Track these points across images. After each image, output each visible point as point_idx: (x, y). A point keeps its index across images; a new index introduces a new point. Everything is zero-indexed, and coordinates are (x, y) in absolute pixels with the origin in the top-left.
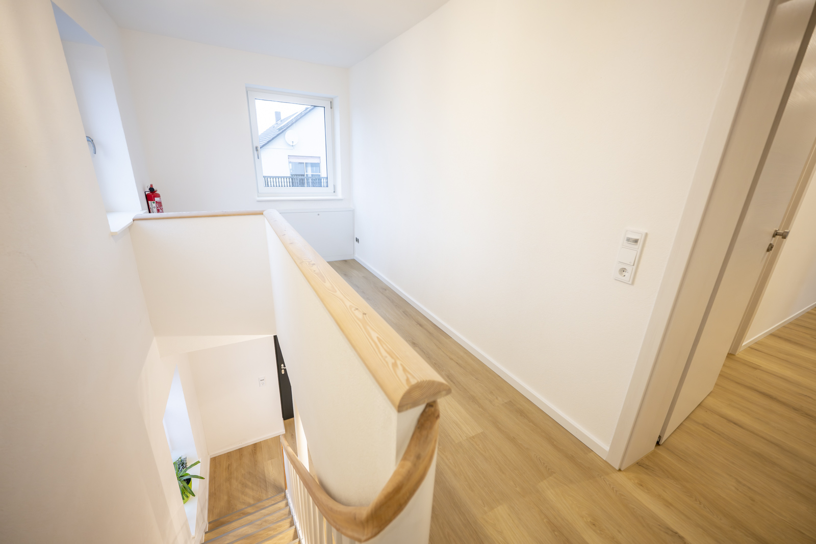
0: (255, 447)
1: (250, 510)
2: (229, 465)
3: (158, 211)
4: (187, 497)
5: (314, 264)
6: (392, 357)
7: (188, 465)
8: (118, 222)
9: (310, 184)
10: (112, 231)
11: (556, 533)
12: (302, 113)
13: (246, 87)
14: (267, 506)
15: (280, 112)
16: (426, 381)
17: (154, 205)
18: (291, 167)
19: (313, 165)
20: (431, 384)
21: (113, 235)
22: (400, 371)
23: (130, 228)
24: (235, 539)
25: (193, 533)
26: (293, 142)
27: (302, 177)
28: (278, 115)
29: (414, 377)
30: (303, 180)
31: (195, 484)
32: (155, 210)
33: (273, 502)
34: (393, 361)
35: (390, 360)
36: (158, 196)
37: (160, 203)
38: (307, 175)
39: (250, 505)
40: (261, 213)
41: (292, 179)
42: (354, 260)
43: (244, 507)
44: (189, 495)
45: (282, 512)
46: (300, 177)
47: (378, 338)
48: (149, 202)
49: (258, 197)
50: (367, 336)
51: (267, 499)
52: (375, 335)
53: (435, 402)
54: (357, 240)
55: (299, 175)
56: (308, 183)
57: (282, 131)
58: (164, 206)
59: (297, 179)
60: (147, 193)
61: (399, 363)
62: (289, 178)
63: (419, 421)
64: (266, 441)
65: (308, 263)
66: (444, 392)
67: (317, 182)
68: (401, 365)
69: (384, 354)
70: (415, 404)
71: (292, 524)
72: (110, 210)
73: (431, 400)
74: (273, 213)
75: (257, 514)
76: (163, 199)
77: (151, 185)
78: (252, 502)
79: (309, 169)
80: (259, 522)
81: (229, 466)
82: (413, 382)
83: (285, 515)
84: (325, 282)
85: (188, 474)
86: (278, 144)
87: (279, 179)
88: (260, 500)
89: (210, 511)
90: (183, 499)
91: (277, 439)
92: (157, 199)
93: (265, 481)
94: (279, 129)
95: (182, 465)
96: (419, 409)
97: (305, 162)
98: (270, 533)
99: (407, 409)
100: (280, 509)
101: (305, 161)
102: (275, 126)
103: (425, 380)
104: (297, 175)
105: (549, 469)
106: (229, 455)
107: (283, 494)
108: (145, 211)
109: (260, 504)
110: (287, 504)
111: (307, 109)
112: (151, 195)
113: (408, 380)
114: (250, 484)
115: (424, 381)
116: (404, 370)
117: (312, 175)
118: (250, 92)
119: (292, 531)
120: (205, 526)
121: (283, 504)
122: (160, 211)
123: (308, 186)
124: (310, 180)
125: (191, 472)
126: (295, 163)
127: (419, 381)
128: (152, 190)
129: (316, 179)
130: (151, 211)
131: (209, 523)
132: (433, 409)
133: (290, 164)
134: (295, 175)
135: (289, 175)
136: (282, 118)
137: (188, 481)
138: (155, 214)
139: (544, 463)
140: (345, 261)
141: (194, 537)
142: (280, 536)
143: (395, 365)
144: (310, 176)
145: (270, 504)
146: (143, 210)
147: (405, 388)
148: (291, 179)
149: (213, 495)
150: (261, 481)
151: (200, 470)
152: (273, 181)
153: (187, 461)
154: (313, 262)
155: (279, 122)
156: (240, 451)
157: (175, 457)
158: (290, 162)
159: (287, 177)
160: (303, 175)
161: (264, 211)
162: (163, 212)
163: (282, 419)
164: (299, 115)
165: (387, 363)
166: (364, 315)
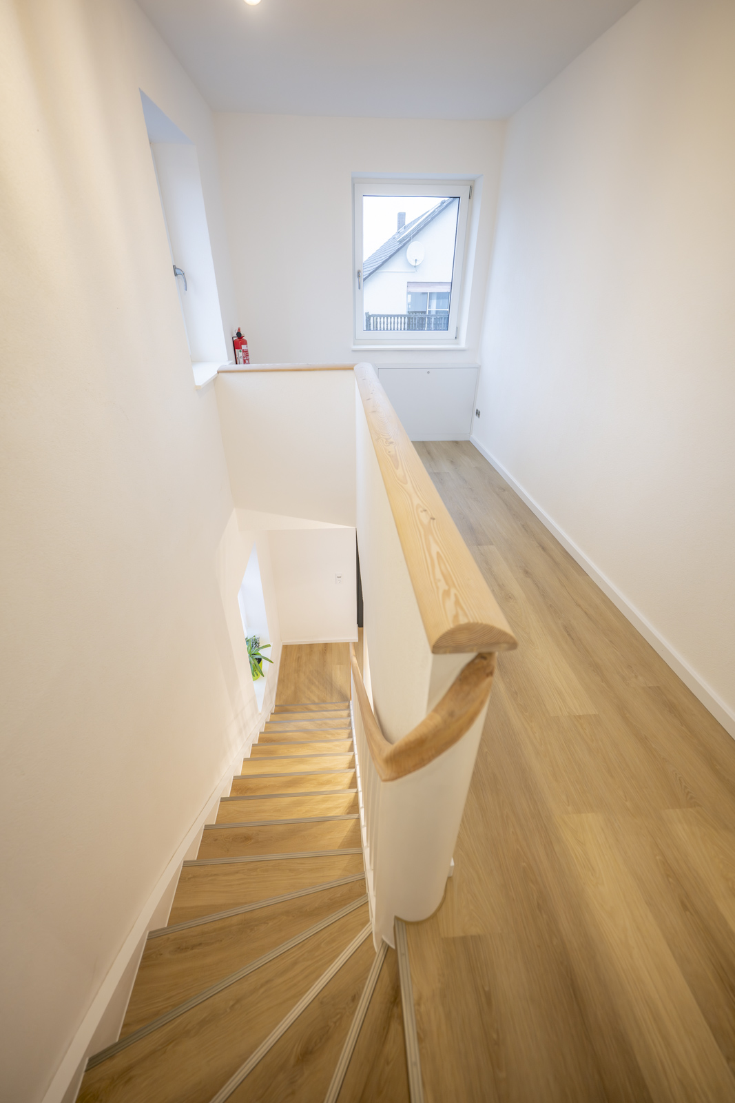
0: (326, 647)
1: (313, 707)
2: (299, 657)
3: (245, 362)
4: (257, 675)
5: (392, 443)
6: (447, 583)
7: (261, 645)
8: (203, 374)
9: (432, 325)
10: (197, 384)
11: (671, 880)
12: (434, 211)
13: (353, 179)
14: (329, 709)
15: (405, 213)
16: (482, 624)
17: (241, 354)
18: (409, 300)
19: (440, 296)
20: (489, 630)
21: (198, 389)
22: (450, 604)
23: (215, 380)
24: (295, 729)
25: (260, 710)
26: (416, 260)
27: (423, 316)
28: (401, 217)
29: (466, 615)
30: (423, 319)
31: (265, 665)
32: (242, 360)
33: (336, 708)
34: (446, 588)
35: (443, 586)
36: (245, 343)
37: (247, 351)
38: (430, 312)
39: (314, 703)
40: (351, 368)
41: (409, 319)
42: (468, 442)
43: (308, 702)
44: (259, 674)
45: (343, 720)
46: (420, 315)
47: (438, 553)
48: (236, 350)
49: (354, 344)
50: (425, 547)
51: (332, 703)
52: (435, 549)
53: (491, 654)
54: (478, 413)
55: (419, 312)
56: (429, 324)
57: (403, 244)
58: (250, 356)
59: (415, 319)
60: (234, 339)
61: (453, 591)
62: (405, 316)
63: (463, 672)
64: (337, 644)
65: (385, 440)
66: (505, 646)
67: (443, 322)
68: (456, 595)
69: (439, 575)
70: (458, 649)
71: (350, 736)
72: (196, 360)
73: (484, 650)
74: (367, 369)
75: (318, 713)
76: (249, 347)
77: (239, 329)
78: (316, 700)
79: (434, 302)
80: (319, 722)
81: (299, 659)
82: (463, 620)
83: (346, 724)
84: (397, 468)
85: (259, 654)
86: (397, 265)
87: (391, 318)
88: (324, 702)
89: (278, 695)
90: (254, 676)
91: (347, 644)
92: (244, 347)
93: (332, 684)
94: (400, 242)
95: (254, 643)
96: (465, 658)
97: (428, 292)
98: (328, 736)
99: (445, 653)
100: (341, 717)
101: (429, 290)
102: (396, 236)
103: (480, 622)
104: (416, 312)
105: (692, 798)
106: (300, 647)
107: (347, 704)
108: (231, 362)
109: (323, 705)
110: (349, 715)
111: (443, 203)
112: (238, 342)
113: (456, 617)
114: (317, 683)
115: (477, 623)
116: (457, 603)
117: (437, 312)
118: (359, 185)
119: (348, 743)
120: (271, 707)
121: (345, 713)
122: (247, 362)
123: (429, 329)
124: (433, 320)
125: (263, 653)
126: (416, 293)
127: (472, 621)
128: (239, 335)
129: (442, 318)
130: (238, 362)
131: (276, 706)
132: (485, 662)
133: (410, 296)
134: (413, 312)
135: (405, 312)
136: (407, 223)
137: (259, 660)
138: (241, 366)
139: (686, 787)
140: (456, 442)
141: (260, 714)
142: (337, 743)
143: (447, 593)
144: (433, 313)
145: (333, 709)
146: (229, 360)
147: (448, 625)
148: (406, 318)
149: (282, 681)
150: (328, 683)
151: (272, 654)
152: (384, 322)
153: (260, 642)
154: (392, 440)
155: (402, 230)
156: (311, 646)
157: (248, 634)
158: (409, 293)
159: (401, 316)
160: (425, 312)
161: (355, 365)
162: (249, 363)
163: (357, 625)
164: (430, 215)
165: (437, 588)
166: (432, 521)
